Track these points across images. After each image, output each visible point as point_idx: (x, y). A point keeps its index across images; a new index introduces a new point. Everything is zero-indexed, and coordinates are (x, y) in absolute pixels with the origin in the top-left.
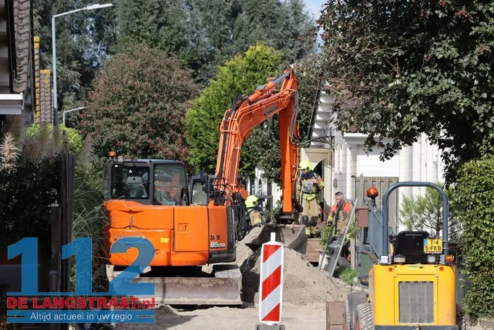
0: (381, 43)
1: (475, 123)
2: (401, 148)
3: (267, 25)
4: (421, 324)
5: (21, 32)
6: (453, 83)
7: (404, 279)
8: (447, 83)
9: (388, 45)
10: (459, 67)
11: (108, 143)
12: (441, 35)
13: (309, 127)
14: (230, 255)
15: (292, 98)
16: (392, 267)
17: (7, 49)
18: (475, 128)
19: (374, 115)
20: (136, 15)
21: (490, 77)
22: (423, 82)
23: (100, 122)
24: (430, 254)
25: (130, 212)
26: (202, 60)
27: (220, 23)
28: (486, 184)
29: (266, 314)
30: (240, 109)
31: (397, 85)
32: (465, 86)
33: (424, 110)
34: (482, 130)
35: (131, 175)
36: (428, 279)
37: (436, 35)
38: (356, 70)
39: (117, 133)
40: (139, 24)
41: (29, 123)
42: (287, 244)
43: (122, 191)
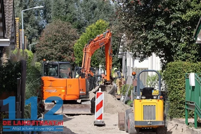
0: (138, 20)
1: (172, 49)
2: (146, 58)
3: (106, 12)
4: (151, 120)
5: (9, 16)
6: (164, 34)
7: (145, 104)
8: (161, 34)
9: (141, 21)
10: (166, 29)
11: (46, 55)
12: (159, 18)
13: (118, 50)
14: (87, 96)
15: (110, 40)
16: (141, 100)
17: (2, 23)
18: (172, 51)
19: (135, 46)
20: (58, 9)
21: (177, 33)
22: (153, 34)
23: (43, 48)
24: (154, 96)
25: (51, 81)
26: (82, 25)
27: (89, 12)
28: (175, 70)
29: (98, 117)
30: (91, 44)
31: (144, 35)
32: (168, 36)
33: (153, 44)
34: (174, 51)
35: (51, 67)
36: (153, 104)
37: (157, 18)
38: (129, 30)
39: (50, 52)
40: (59, 12)
41: (13, 49)
42: (108, 92)
43: (48, 74)
